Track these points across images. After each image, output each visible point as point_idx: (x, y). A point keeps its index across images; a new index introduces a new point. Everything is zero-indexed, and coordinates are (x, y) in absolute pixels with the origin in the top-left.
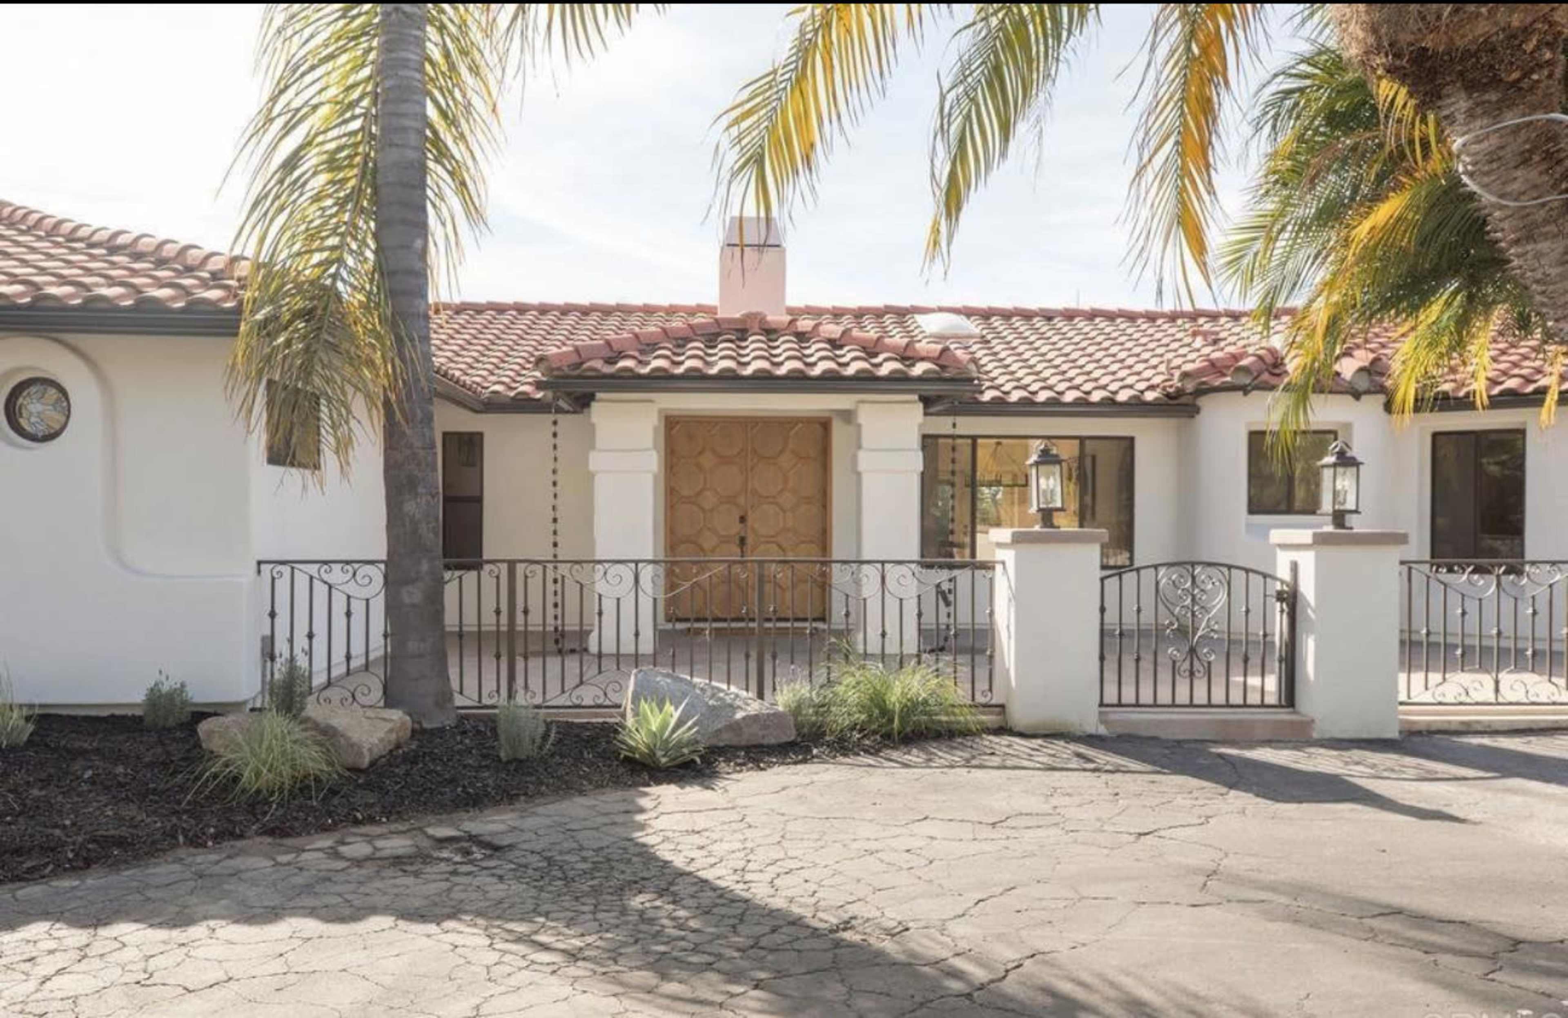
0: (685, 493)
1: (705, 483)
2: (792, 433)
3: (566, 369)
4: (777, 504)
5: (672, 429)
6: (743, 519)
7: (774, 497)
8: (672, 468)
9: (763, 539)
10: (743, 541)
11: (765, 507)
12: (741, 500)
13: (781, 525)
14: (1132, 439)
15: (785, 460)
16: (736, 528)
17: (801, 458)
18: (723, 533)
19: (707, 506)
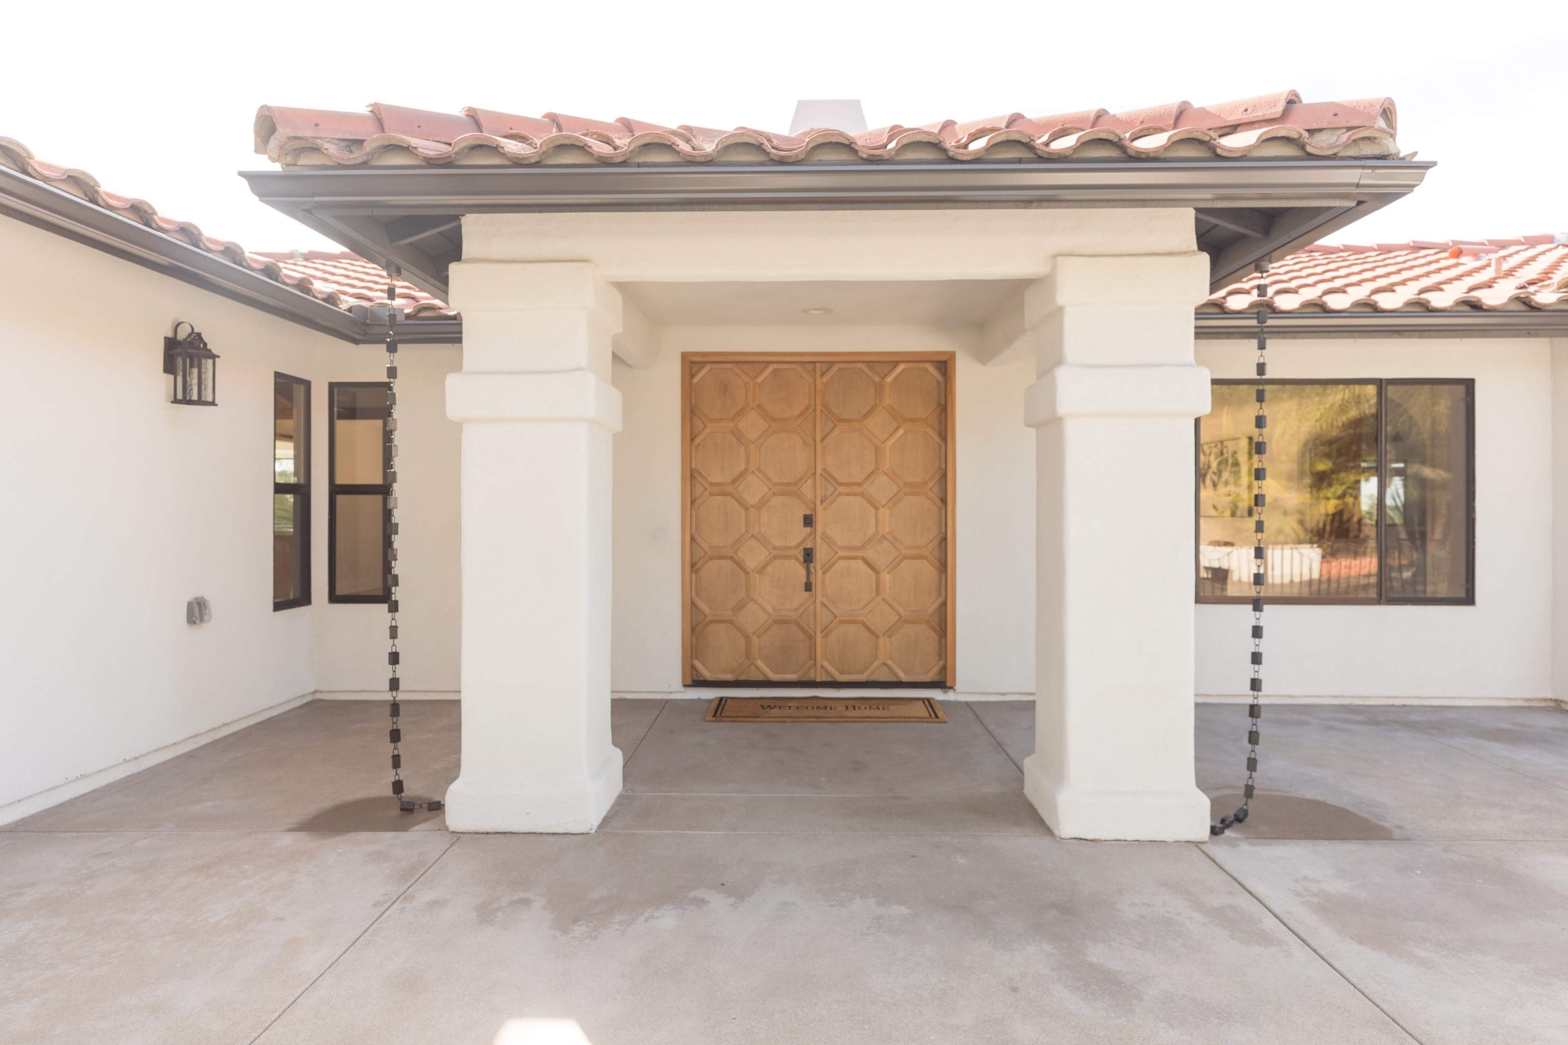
0: (717, 478)
1: (748, 462)
2: (889, 379)
3: (332, 149)
4: (862, 495)
5: (692, 376)
6: (808, 521)
7: (860, 484)
8: (692, 439)
9: (840, 553)
10: (808, 556)
11: (844, 500)
12: (807, 489)
13: (872, 531)
14: (1469, 385)
15: (878, 423)
16: (798, 534)
17: (905, 420)
18: (778, 543)
19: (752, 500)
